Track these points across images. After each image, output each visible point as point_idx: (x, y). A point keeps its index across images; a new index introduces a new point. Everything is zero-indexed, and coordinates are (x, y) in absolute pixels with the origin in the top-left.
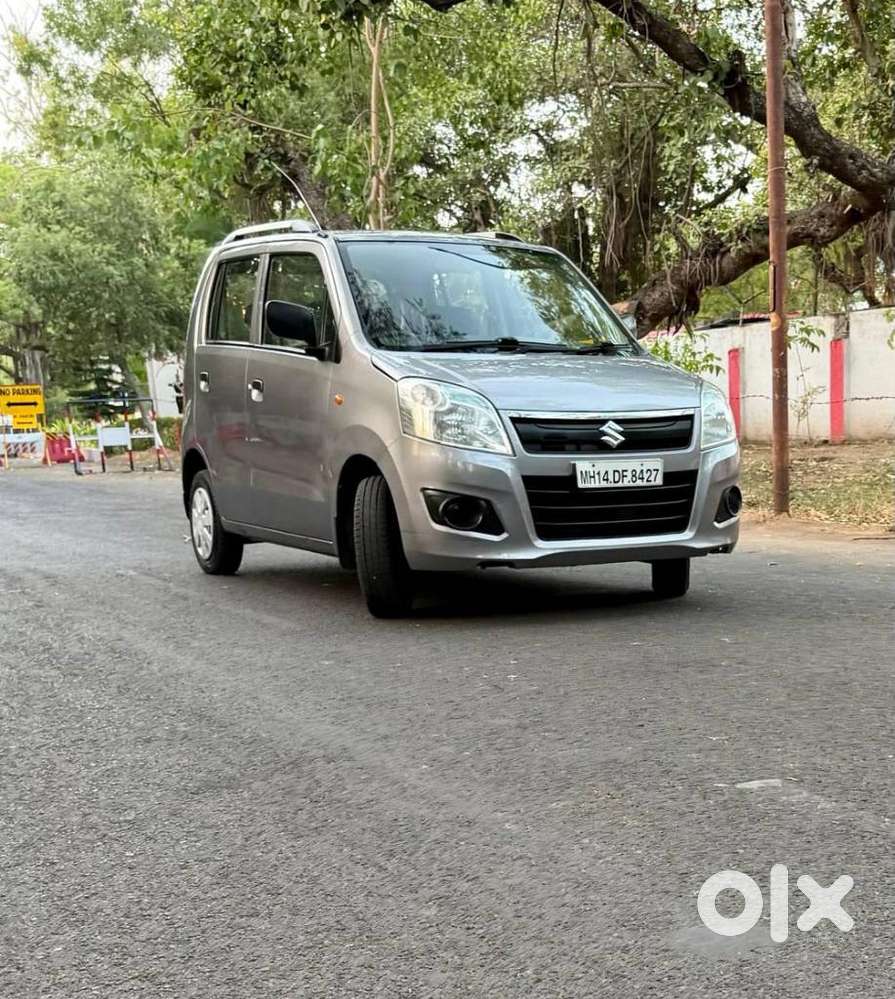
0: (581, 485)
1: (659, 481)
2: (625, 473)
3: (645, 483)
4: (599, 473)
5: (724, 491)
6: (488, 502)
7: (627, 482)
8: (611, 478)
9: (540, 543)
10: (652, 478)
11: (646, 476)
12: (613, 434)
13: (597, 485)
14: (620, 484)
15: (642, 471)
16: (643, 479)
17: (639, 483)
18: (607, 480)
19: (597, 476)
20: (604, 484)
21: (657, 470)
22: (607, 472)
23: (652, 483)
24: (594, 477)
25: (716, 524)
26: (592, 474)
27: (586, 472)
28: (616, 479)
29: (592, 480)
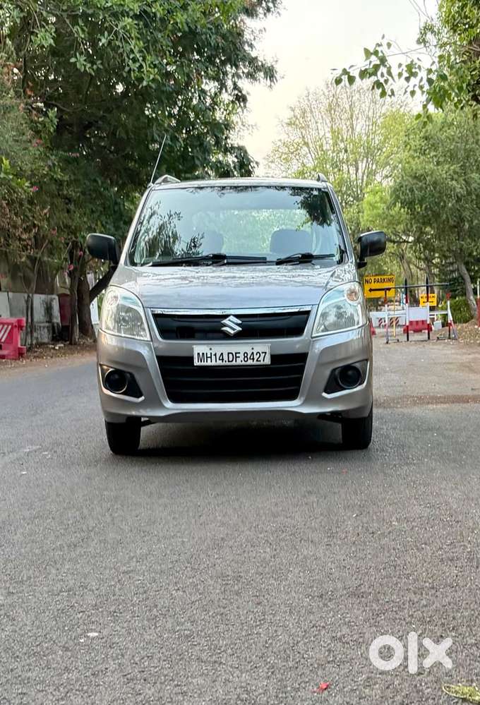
0: (196, 363)
1: (268, 361)
2: (237, 355)
3: (255, 363)
4: (215, 355)
5: (334, 370)
6: (131, 374)
7: (239, 362)
8: (225, 358)
9: (169, 404)
10: (261, 358)
11: (256, 357)
12: (232, 326)
13: (214, 363)
14: (234, 363)
15: (253, 353)
16: (253, 359)
17: (250, 362)
18: (223, 360)
19: (213, 357)
20: (219, 363)
21: (266, 353)
22: (222, 354)
23: (262, 363)
24: (211, 357)
25: (324, 395)
26: (209, 355)
27: (203, 354)
28: (231, 359)
29: (209, 359)
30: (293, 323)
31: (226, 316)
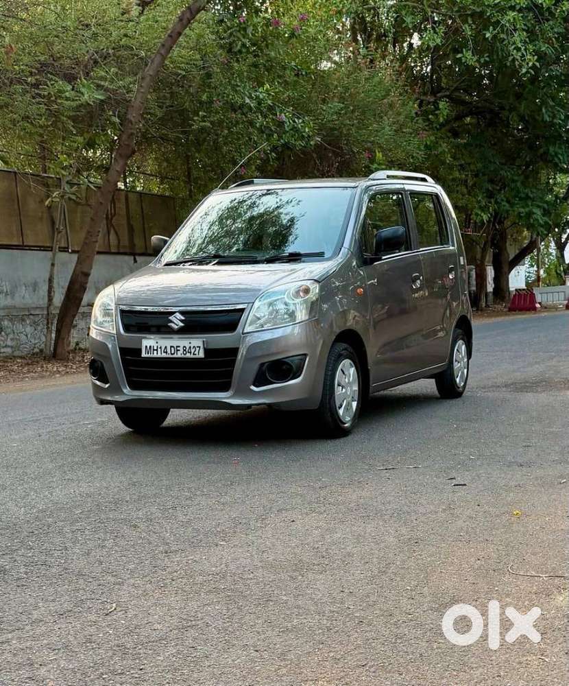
0: (144, 355)
1: (202, 355)
2: (178, 348)
3: (192, 356)
4: (161, 348)
5: (262, 365)
6: (101, 363)
7: (179, 355)
8: (169, 351)
9: (127, 390)
10: (196, 352)
11: (193, 351)
12: (177, 321)
13: (159, 355)
14: (175, 356)
15: (190, 347)
16: (191, 353)
17: (188, 355)
18: (166, 352)
19: (159, 350)
20: (164, 355)
21: (200, 347)
22: (166, 347)
23: (197, 356)
24: (157, 350)
25: (253, 388)
26: (155, 348)
27: (150, 347)
28: (172, 352)
29: (155, 352)
30: (228, 320)
31: (173, 313)
